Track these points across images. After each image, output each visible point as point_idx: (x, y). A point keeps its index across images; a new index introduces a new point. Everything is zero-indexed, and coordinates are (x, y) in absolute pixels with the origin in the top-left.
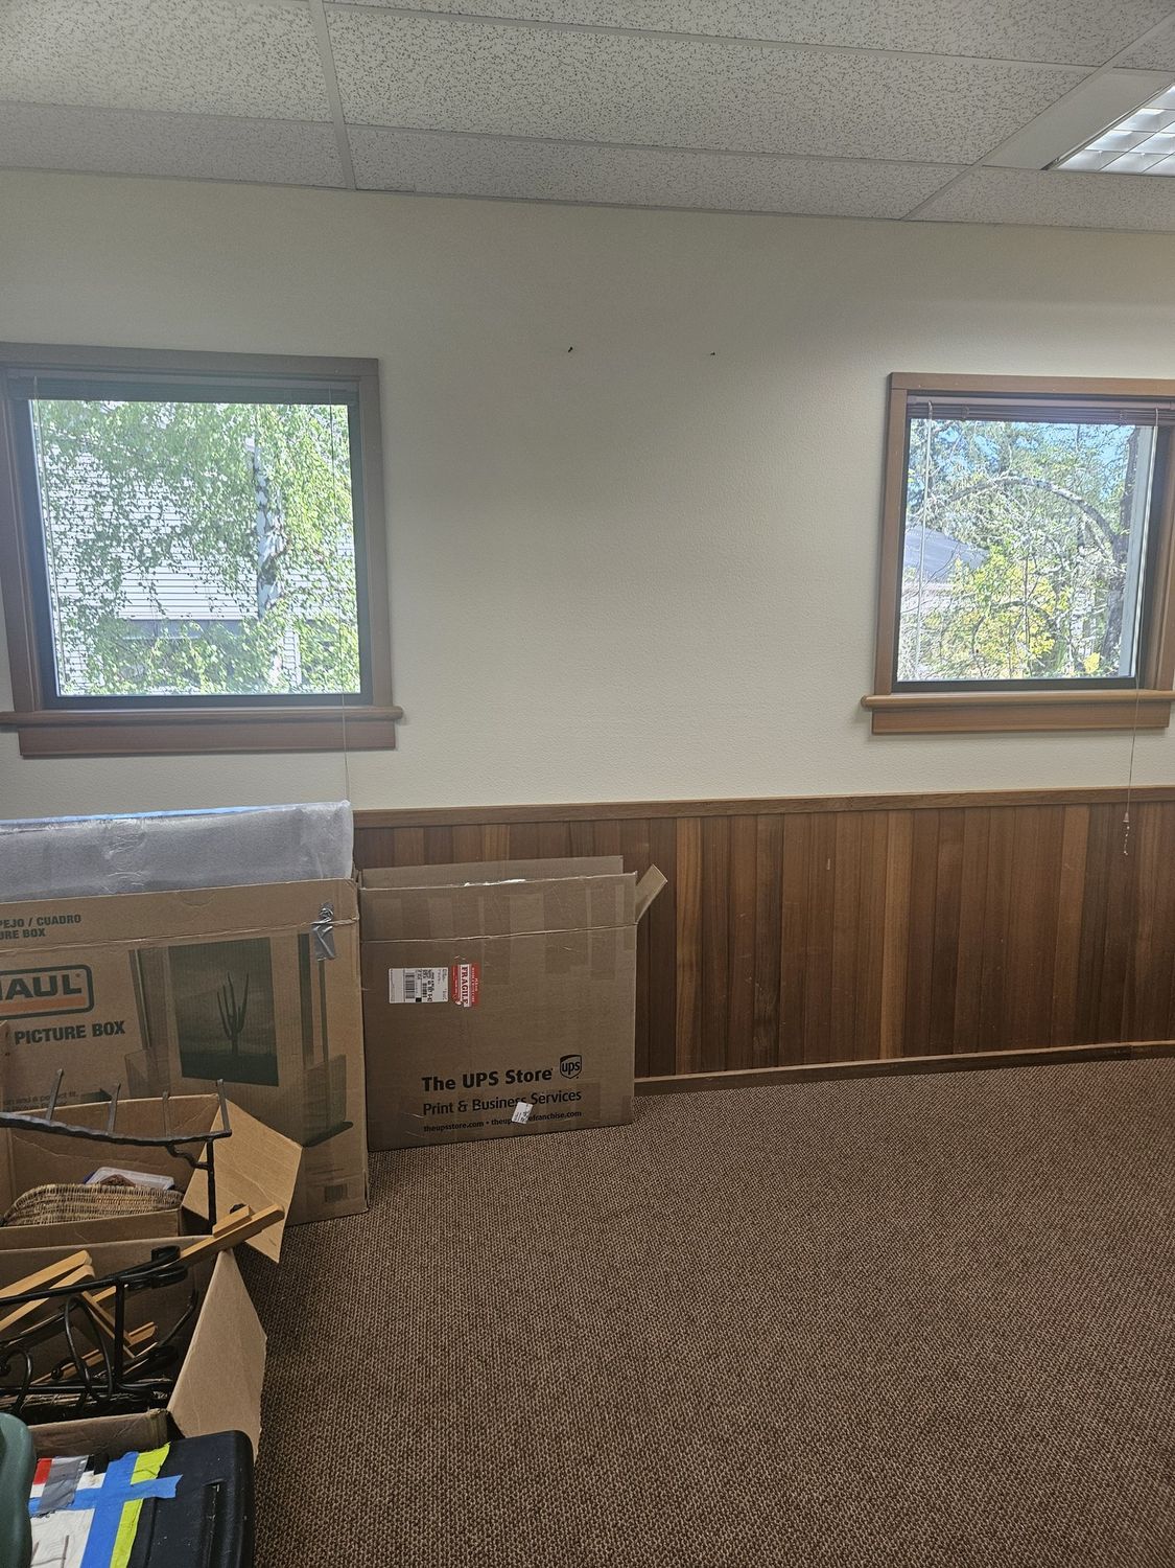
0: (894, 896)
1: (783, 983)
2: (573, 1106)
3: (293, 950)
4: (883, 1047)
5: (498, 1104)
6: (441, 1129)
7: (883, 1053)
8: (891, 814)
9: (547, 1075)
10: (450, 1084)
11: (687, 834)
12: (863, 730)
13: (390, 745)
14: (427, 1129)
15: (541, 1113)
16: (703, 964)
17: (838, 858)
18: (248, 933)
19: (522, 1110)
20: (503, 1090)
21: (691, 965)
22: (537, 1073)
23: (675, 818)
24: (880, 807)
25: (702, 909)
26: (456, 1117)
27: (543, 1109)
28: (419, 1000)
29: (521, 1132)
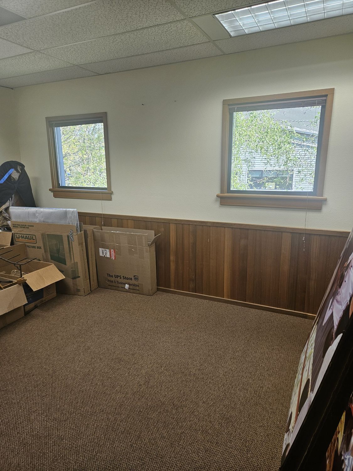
0: (227, 252)
1: (197, 271)
2: (137, 288)
3: (67, 238)
4: (225, 294)
5: (122, 283)
6: (112, 286)
7: (225, 297)
8: (226, 228)
9: (131, 279)
10: (112, 276)
11: (172, 227)
12: (218, 204)
13: (111, 200)
14: (109, 285)
15: (131, 288)
16: (177, 262)
17: (211, 239)
18: (59, 234)
19: (127, 286)
20: (122, 280)
21: (174, 261)
22: (129, 278)
23: (170, 223)
24: (222, 226)
26: (114, 284)
27: (131, 287)
28: (105, 256)
29: (127, 291)
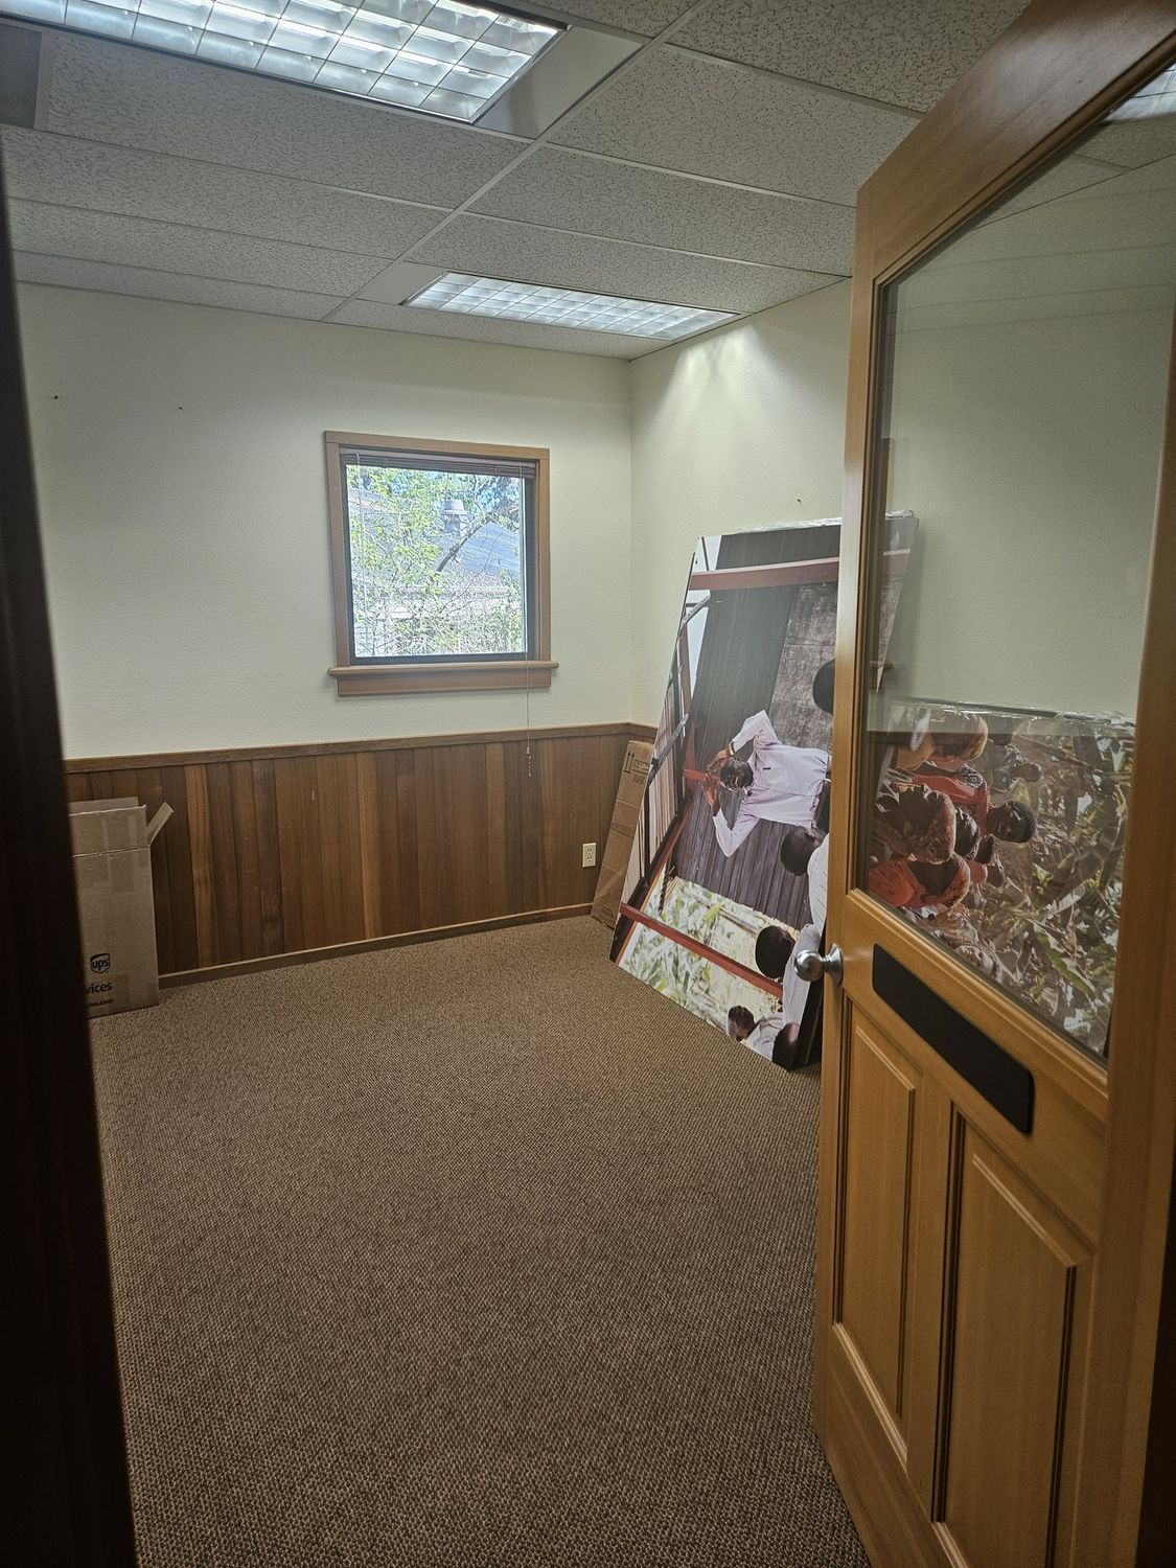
1: (284, 889)
2: (105, 995)
4: (366, 929)
7: (367, 935)
8: (358, 755)
11: (194, 778)
12: (330, 695)
16: (216, 879)
17: (320, 790)
21: (206, 881)
23: (184, 766)
25: (212, 836)
